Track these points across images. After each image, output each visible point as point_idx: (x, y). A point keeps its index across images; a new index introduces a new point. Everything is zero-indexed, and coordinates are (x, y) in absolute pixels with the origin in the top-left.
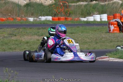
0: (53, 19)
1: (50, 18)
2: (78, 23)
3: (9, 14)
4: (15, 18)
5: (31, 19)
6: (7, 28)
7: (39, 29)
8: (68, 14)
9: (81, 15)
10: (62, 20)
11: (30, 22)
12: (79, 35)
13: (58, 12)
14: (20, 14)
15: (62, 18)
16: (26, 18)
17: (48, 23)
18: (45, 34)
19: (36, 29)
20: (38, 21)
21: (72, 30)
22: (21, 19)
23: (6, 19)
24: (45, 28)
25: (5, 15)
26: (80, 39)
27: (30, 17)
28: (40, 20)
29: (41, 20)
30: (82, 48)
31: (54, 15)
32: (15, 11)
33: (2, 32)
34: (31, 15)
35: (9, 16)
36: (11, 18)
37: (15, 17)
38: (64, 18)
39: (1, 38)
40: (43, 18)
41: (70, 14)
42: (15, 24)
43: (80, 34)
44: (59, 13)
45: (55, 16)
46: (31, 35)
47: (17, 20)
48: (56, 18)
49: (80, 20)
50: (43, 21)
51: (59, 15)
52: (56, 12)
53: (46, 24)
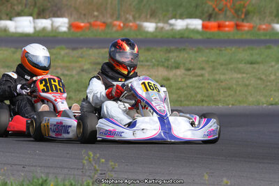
0: (204, 27)
1: (197, 24)
2: (268, 37)
3: (94, 11)
4: (111, 23)
5: (150, 26)
6: (91, 48)
7: (170, 51)
8: (242, 13)
9: (276, 16)
10: (227, 29)
11: (147, 32)
12: (271, 69)
13: (217, 10)
14: (122, 14)
15: (227, 23)
16: (138, 22)
17: (192, 35)
18: (184, 64)
19: (161, 51)
20: (168, 31)
21: (252, 55)
22: (124, 25)
23: (88, 25)
24: (184, 49)
25: (85, 15)
26: (273, 77)
27: (147, 21)
28: (172, 30)
29: (175, 27)
30: (277, 100)
31: (208, 16)
32: (109, 6)
33: (78, 57)
34: (148, 17)
35: (94, 16)
36: (99, 23)
37: (109, 21)
38: (232, 23)
39: (74, 72)
40: (180, 24)
41: (247, 14)
42: (108, 36)
43: (272, 66)
44: (220, 10)
45: (209, 20)
46: (149, 66)
47: (114, 29)
48: (213, 23)
49: (273, 29)
50: (180, 31)
51: (221, 16)
52: (214, 9)
53: (188, 38)
